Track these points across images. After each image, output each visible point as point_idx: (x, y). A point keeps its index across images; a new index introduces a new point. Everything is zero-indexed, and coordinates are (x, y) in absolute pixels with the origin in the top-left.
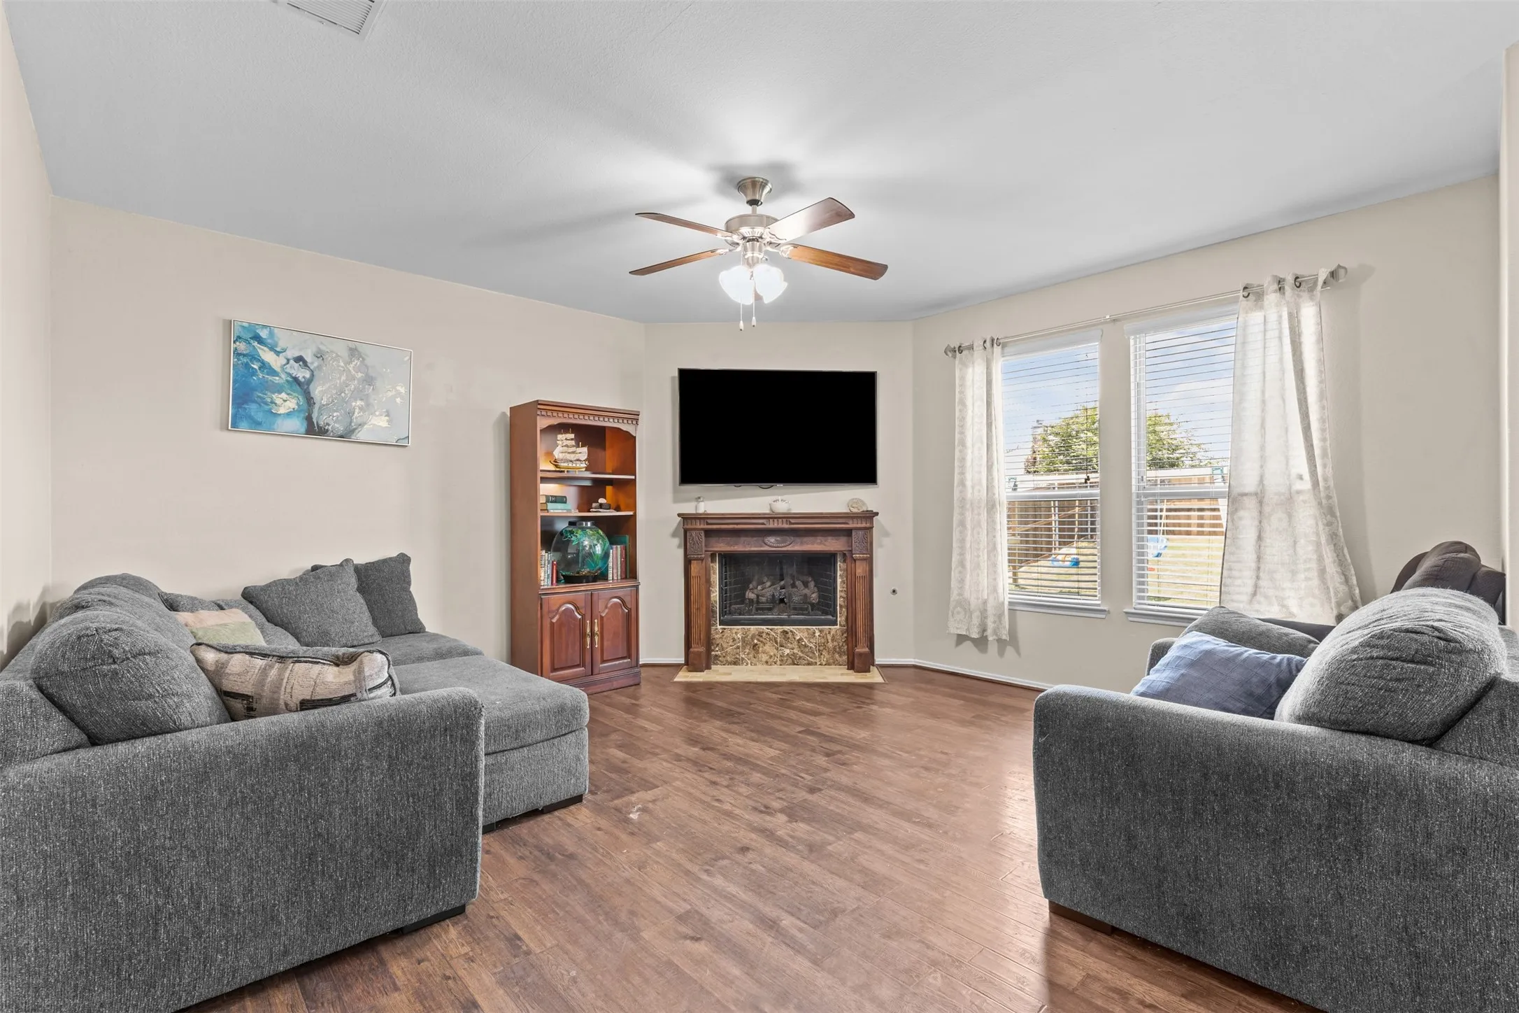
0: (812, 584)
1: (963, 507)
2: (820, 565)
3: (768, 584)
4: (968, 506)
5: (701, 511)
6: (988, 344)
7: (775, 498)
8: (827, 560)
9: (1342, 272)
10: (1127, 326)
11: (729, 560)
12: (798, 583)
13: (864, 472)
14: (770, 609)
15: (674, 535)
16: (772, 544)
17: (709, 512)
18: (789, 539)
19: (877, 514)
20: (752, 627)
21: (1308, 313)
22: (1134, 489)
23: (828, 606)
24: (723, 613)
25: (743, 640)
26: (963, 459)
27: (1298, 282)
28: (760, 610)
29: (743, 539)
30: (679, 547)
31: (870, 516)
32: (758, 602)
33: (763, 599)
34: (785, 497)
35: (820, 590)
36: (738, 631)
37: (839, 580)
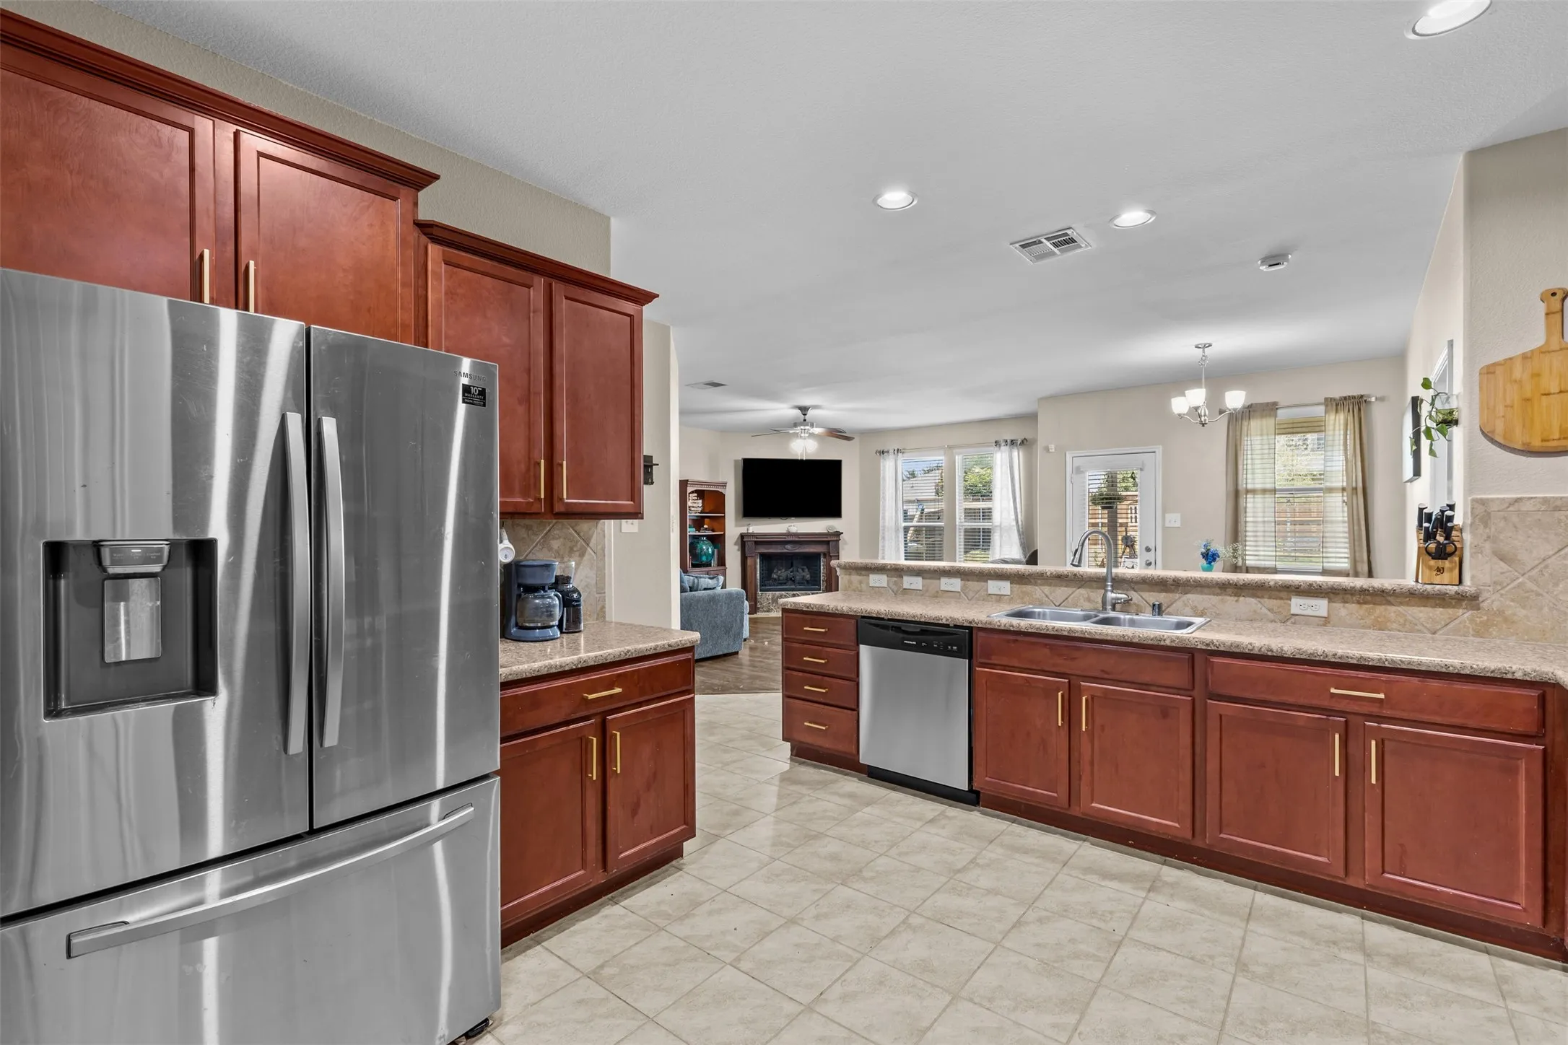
0: (807, 570)
1: (884, 530)
2: (812, 560)
3: (783, 570)
4: (886, 530)
5: (750, 531)
6: (896, 452)
7: (790, 524)
8: (816, 557)
9: (1025, 441)
10: (955, 451)
11: (765, 558)
12: (800, 570)
13: (836, 512)
14: (785, 583)
15: (736, 544)
16: (789, 549)
17: (755, 532)
18: (798, 546)
19: (842, 533)
20: (777, 592)
21: (1015, 453)
22: (957, 523)
23: (816, 581)
24: (761, 585)
25: (772, 598)
26: (884, 507)
27: (1013, 442)
28: (781, 584)
29: (774, 546)
30: (738, 550)
31: (838, 534)
32: (779, 580)
33: (781, 578)
34: (794, 524)
35: (810, 573)
36: (770, 594)
37: (822, 567)
